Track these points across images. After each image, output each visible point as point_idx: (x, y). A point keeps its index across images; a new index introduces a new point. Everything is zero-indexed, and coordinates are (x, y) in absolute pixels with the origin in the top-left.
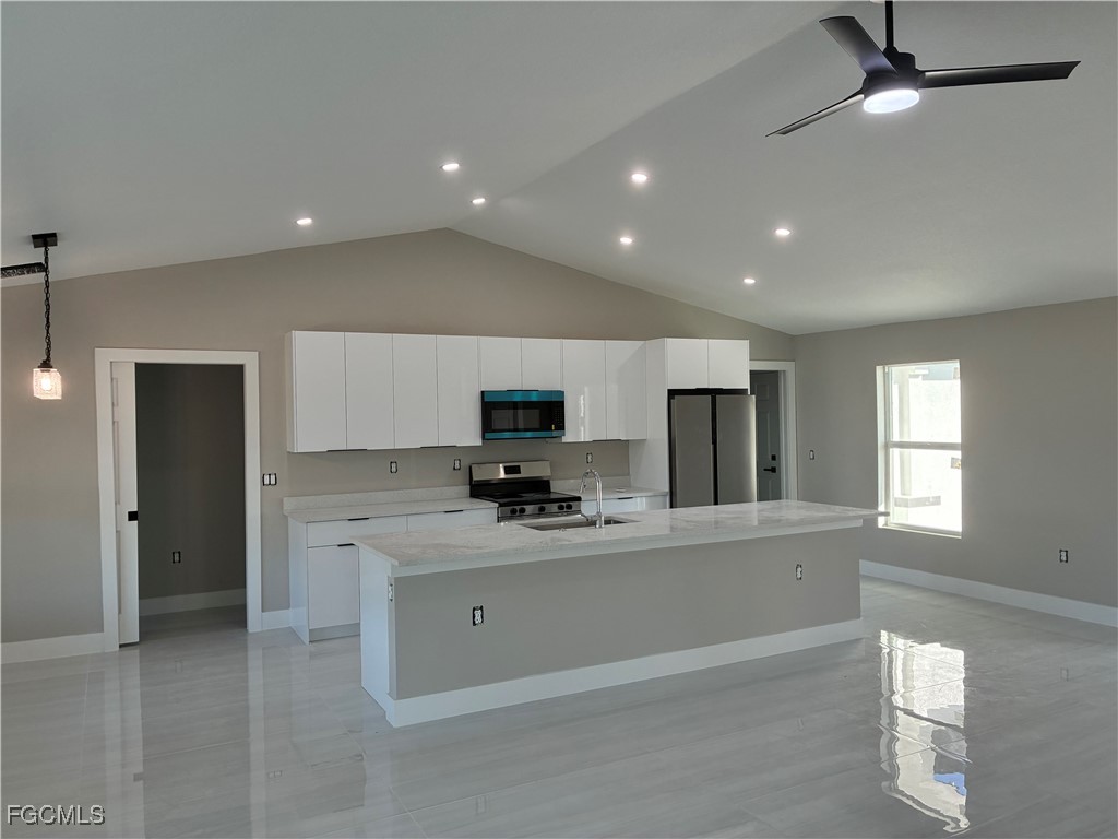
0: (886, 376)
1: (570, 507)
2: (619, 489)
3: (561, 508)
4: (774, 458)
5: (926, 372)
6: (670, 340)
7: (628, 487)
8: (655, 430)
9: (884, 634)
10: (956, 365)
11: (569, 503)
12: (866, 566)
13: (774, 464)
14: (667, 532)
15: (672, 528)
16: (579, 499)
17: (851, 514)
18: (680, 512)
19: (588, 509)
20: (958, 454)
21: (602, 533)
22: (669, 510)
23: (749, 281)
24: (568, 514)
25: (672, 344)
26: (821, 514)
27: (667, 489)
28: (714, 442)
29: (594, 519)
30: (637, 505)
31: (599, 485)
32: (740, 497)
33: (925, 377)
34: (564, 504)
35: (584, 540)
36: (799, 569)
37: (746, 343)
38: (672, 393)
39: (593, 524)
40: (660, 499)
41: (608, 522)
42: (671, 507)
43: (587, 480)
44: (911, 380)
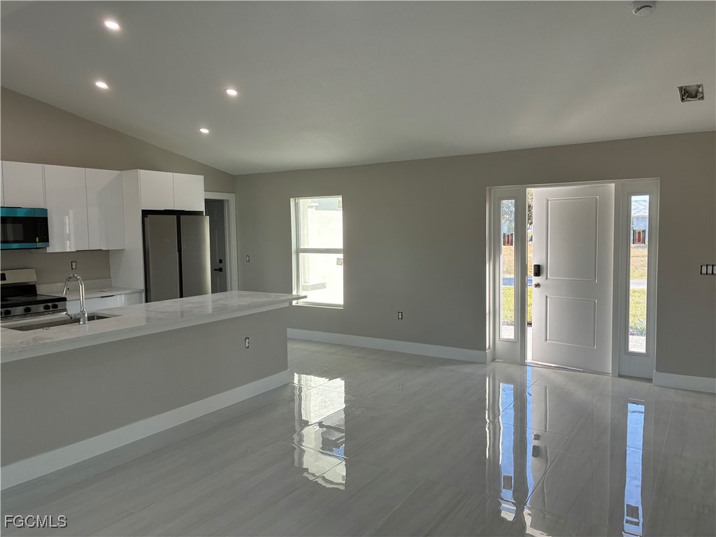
0: (297, 205)
1: (55, 307)
2: (101, 289)
3: (47, 308)
4: (221, 261)
5: (317, 204)
6: (142, 172)
7: (109, 287)
8: (131, 241)
9: (296, 375)
10: (340, 199)
11: (55, 304)
12: (291, 332)
13: (221, 266)
14: (144, 323)
15: (148, 319)
16: (64, 299)
17: (282, 298)
18: (154, 305)
19: (72, 308)
20: (341, 256)
21: (87, 328)
22: (144, 304)
23: (204, 131)
24: (54, 312)
25: (144, 174)
26: (262, 300)
27: (142, 287)
28: (180, 251)
29: (78, 317)
30: (117, 301)
31: (82, 288)
32: (199, 291)
33: (317, 208)
34: (50, 304)
35: (68, 337)
36: (247, 341)
37: (202, 177)
38: (146, 213)
39: (78, 321)
40: (137, 295)
41: (91, 318)
42: (147, 302)
43: (71, 284)
44: (309, 210)
